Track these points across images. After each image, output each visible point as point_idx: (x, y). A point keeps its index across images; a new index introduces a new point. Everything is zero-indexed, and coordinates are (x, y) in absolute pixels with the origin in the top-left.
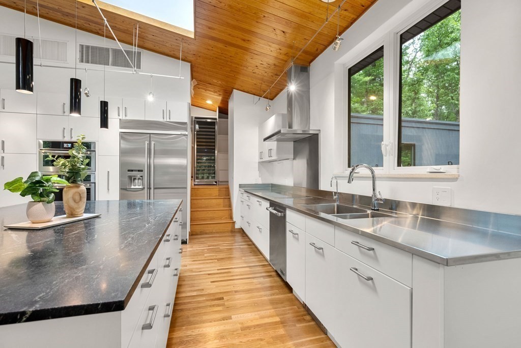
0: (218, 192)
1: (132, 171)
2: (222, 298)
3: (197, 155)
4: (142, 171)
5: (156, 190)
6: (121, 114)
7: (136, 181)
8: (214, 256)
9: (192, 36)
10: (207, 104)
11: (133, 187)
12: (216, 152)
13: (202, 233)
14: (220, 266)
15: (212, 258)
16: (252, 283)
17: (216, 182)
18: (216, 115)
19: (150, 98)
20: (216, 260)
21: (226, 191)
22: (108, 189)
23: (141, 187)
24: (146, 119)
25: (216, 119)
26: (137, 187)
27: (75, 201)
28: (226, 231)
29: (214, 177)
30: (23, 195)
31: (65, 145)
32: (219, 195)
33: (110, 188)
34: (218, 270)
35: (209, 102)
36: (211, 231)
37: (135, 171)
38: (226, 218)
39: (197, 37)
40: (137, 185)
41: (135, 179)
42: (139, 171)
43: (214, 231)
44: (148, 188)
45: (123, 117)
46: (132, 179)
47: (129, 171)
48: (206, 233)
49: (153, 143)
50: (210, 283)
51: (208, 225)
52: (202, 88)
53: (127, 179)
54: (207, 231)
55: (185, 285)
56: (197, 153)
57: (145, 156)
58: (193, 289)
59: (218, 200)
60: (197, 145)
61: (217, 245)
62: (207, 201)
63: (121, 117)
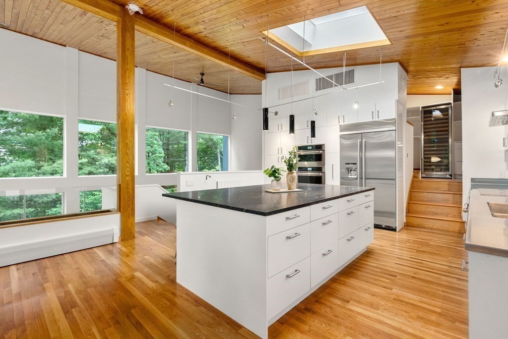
0: (447, 186)
1: (349, 164)
2: (396, 276)
3: (424, 147)
4: (356, 164)
5: (367, 181)
6: (340, 122)
7: (352, 172)
8: (416, 247)
9: (389, 43)
10: (436, 90)
11: (349, 177)
12: (450, 140)
13: (419, 226)
14: (415, 256)
15: (413, 248)
16: (439, 278)
17: (451, 175)
18: (450, 99)
19: (356, 106)
20: (415, 251)
21: (458, 186)
22: (333, 178)
23: (356, 177)
24: (359, 122)
25: (450, 104)
26: (353, 177)
27: (290, 181)
28: (451, 230)
29: (448, 170)
30: (270, 176)
31: (309, 148)
32: (449, 190)
33: (334, 176)
34: (410, 258)
35: (439, 87)
36: (431, 226)
37: (351, 164)
38: (455, 216)
39: (393, 42)
40: (352, 176)
41: (351, 170)
42: (354, 164)
43: (434, 227)
44: (360, 178)
45: (342, 123)
46: (349, 170)
47: (346, 164)
48: (424, 228)
49: (364, 141)
50: (394, 264)
51: (429, 220)
52: (422, 78)
53: (344, 171)
54: (426, 226)
55: (371, 257)
56: (424, 144)
57: (357, 151)
58: (377, 262)
59: (445, 196)
60: (424, 136)
61: (429, 240)
62: (430, 195)
63: (340, 124)
